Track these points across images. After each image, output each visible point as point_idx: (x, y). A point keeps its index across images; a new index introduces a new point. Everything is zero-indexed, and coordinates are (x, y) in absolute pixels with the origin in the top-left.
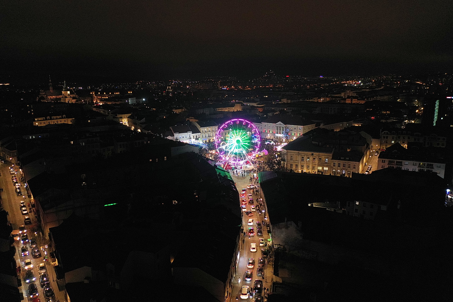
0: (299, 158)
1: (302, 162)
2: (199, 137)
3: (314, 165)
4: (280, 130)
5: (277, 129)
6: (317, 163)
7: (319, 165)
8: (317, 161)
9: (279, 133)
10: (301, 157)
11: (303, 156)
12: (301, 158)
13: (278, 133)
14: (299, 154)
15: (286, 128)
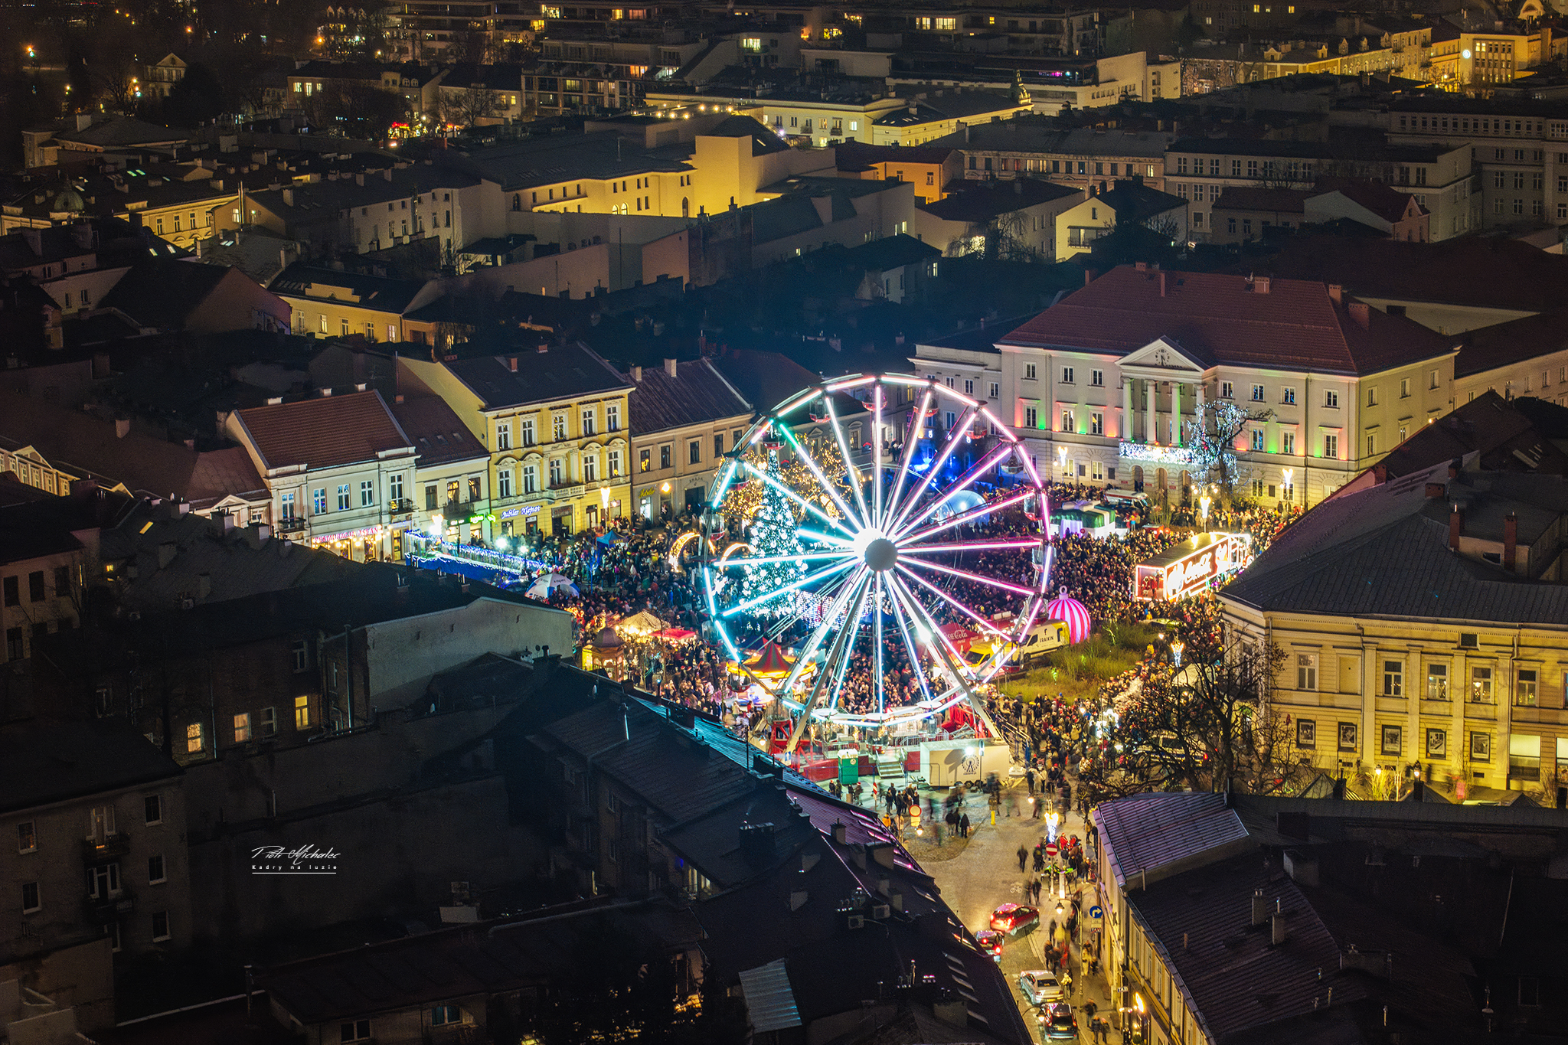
0: (1367, 672)
1: (1389, 704)
2: (476, 498)
3: (1479, 726)
4: (1164, 409)
5: (1140, 406)
6: (1503, 709)
7: (1518, 724)
8: (1500, 694)
9: (1151, 437)
10: (1382, 666)
11: (1393, 657)
12: (1382, 673)
13: (1140, 438)
14: (1363, 642)
15: (1210, 390)
